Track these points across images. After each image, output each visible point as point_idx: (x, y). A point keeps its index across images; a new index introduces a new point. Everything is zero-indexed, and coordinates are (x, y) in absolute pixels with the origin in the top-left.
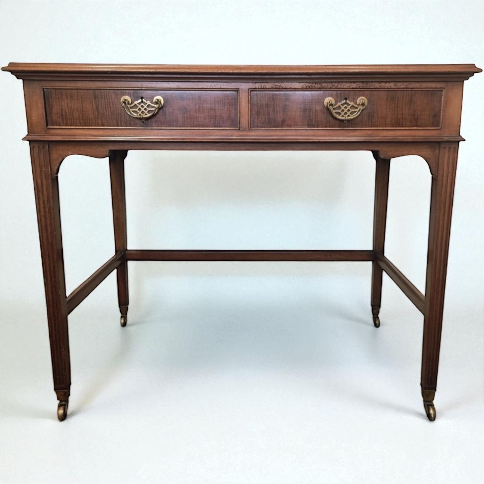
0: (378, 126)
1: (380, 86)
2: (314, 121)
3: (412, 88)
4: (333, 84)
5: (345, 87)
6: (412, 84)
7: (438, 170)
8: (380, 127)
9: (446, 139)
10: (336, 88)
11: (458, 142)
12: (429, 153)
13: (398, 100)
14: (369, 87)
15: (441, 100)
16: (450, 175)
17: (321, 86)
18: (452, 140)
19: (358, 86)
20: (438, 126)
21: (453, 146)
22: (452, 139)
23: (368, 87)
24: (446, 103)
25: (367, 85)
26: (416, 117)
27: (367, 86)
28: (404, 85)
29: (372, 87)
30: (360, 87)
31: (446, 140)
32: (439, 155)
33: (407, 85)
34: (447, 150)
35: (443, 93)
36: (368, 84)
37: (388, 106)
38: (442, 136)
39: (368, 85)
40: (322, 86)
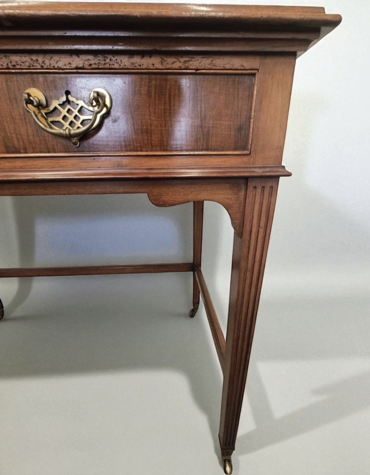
0: (139, 149)
1: (133, 64)
2: (15, 140)
3: (197, 70)
4: (34, 57)
5: (61, 64)
6: (196, 59)
7: (243, 223)
8: (141, 151)
9: (259, 172)
10: (42, 68)
11: (277, 177)
12: (230, 196)
13: (170, 95)
14: (110, 65)
15: (251, 96)
16: (261, 231)
17: (9, 61)
18: (268, 174)
19: (87, 63)
20: (244, 148)
21: (268, 184)
22: (268, 172)
23: (107, 66)
24: (260, 102)
25: (105, 60)
26: (206, 130)
27: (105, 64)
28: (180, 62)
29: (116, 66)
30: (90, 65)
31: (260, 174)
32: (245, 199)
33: (185, 62)
34: (259, 190)
35: (257, 80)
36: (107, 58)
37: (152, 109)
38: (251, 168)
39: (108, 61)
40: (11, 62)
